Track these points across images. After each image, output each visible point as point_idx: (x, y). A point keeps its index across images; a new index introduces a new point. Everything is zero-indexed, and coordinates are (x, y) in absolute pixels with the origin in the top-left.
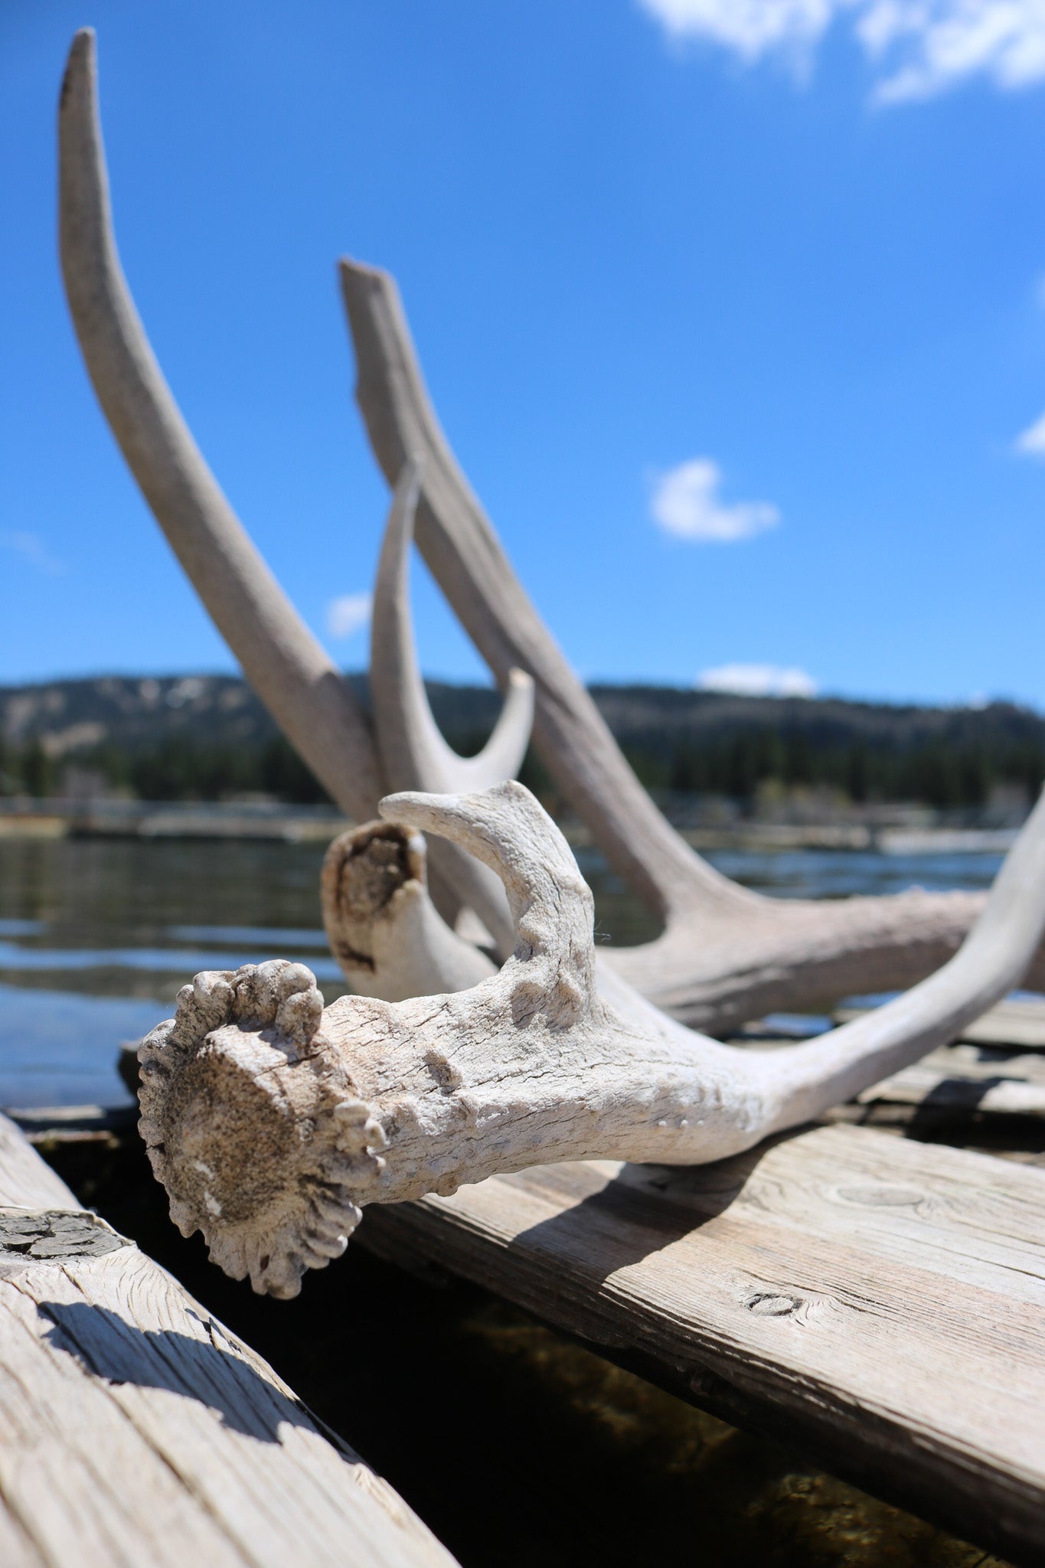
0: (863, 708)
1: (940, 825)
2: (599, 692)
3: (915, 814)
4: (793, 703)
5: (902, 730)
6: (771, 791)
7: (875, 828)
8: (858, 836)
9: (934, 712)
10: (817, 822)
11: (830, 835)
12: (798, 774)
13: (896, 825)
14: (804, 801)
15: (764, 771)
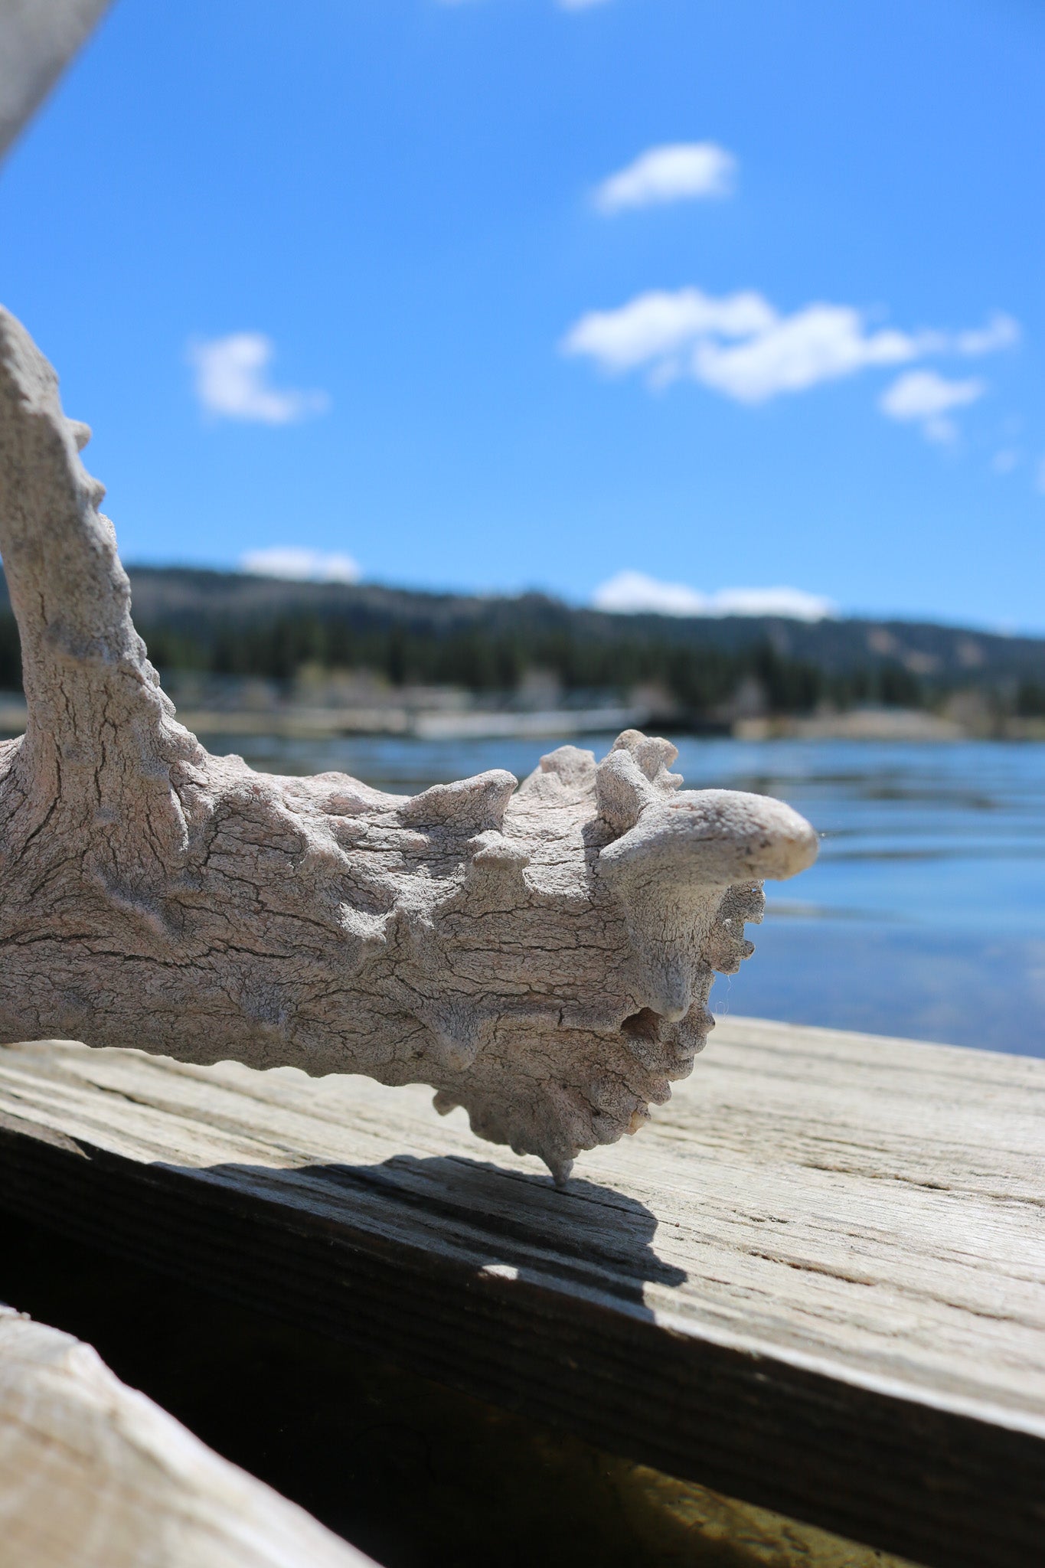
0: (404, 595)
1: (475, 708)
2: (133, 571)
3: (452, 697)
4: (335, 588)
5: (442, 616)
6: (311, 676)
7: (412, 711)
8: (396, 720)
9: (472, 600)
10: (355, 705)
11: (367, 718)
12: (338, 658)
13: (434, 709)
14: (345, 684)
15: (304, 654)
